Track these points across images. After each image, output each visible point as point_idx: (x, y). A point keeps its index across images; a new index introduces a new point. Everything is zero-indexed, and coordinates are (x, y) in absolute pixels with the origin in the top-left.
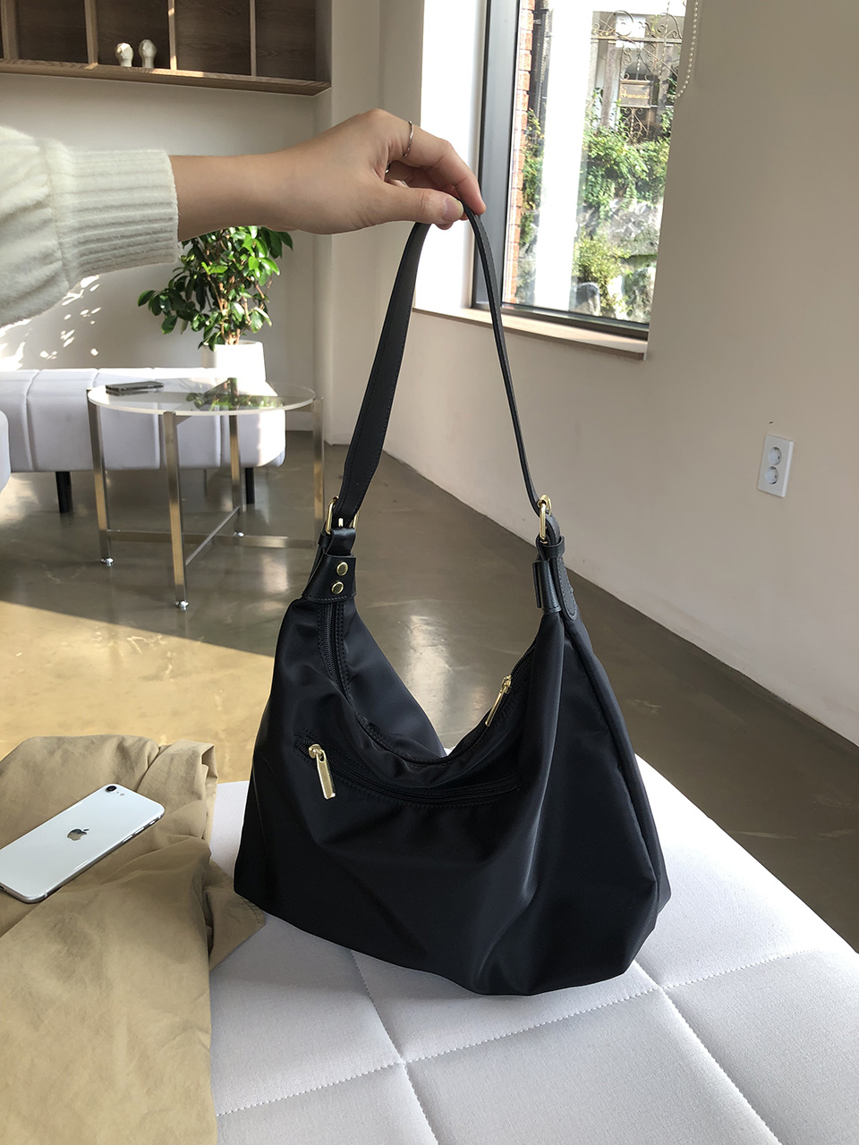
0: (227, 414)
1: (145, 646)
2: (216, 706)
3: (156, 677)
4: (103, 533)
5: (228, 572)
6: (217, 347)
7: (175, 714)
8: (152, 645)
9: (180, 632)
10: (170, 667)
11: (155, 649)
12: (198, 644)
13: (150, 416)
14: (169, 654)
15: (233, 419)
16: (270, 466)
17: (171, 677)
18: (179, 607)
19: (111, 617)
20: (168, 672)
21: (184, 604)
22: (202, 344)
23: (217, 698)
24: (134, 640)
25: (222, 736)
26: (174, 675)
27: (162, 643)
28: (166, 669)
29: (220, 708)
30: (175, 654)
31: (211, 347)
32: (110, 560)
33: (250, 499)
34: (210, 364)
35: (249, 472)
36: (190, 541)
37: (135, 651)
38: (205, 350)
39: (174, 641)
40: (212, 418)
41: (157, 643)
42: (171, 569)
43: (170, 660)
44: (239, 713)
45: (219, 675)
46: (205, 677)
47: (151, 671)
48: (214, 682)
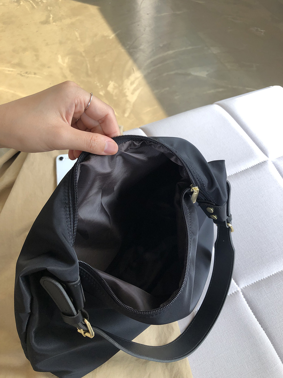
2: (77, 38)
3: (46, 22)
7: (61, 43)
8: (40, 3)
10: (51, 15)
11: (42, 5)
14: (49, 8)
17: (54, 22)
20: (51, 18)
23: (76, 33)
24: (31, 1)
25: (84, 54)
26: (54, 20)
28: (50, 17)
29: (79, 39)
30: (51, 8)
37: (33, 7)
43: (50, 11)
44: (88, 42)
45: (74, 20)
46: (68, 21)
47: (43, 18)
48: (73, 24)
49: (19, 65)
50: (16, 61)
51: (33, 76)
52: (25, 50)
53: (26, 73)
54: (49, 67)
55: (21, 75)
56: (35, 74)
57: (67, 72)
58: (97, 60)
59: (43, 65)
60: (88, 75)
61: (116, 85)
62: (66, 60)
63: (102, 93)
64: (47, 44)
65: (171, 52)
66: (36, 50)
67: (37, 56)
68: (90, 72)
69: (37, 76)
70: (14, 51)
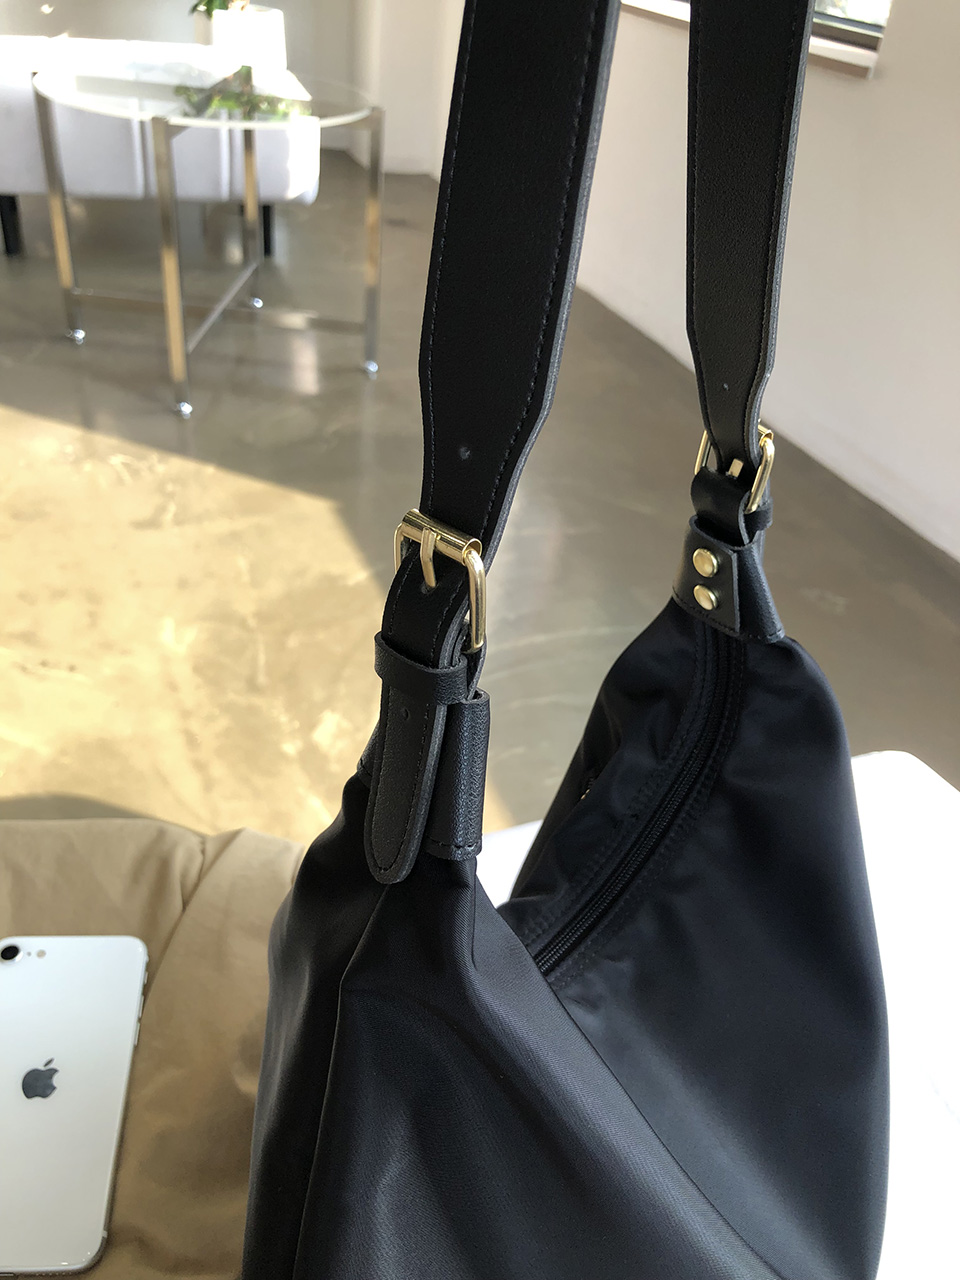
0: (240, 126)
1: (135, 473)
2: (240, 574)
3: (152, 523)
4: (67, 295)
5: (240, 360)
6: (217, 13)
7: (183, 584)
8: (145, 470)
9: (180, 448)
10: (172, 507)
11: (149, 478)
12: (210, 470)
13: (126, 124)
14: (170, 488)
15: (248, 135)
16: (298, 203)
18: (179, 413)
19: (87, 422)
20: (169, 515)
21: (186, 408)
22: (194, 8)
23: (241, 561)
24: (123, 463)
25: (252, 622)
26: (179, 521)
27: (161, 468)
28: (167, 511)
29: (246, 578)
30: (177, 486)
31: (209, 13)
32: (80, 335)
33: (268, 249)
34: (207, 40)
35: (266, 211)
36: (194, 314)
37: (120, 481)
38: (198, 19)
39: (177, 465)
40: (215, 133)
41: (151, 469)
42: (164, 352)
43: (171, 496)
44: (274, 588)
45: (241, 524)
46: (222, 526)
47: (145, 512)
48: (235, 537)
49: (28, 638)
50: (20, 625)
51: (64, 674)
52: (59, 594)
53: (44, 664)
54: (125, 652)
55: (24, 669)
56: (72, 669)
57: (183, 673)
58: (293, 642)
59: (107, 646)
60: (252, 686)
61: (346, 724)
62: (192, 635)
63: (290, 748)
64: (137, 585)
65: (540, 638)
66: (93, 598)
67: (93, 618)
68: (262, 679)
69: (78, 677)
70: (23, 596)
